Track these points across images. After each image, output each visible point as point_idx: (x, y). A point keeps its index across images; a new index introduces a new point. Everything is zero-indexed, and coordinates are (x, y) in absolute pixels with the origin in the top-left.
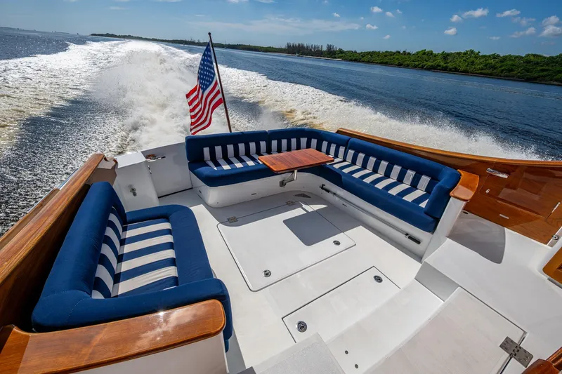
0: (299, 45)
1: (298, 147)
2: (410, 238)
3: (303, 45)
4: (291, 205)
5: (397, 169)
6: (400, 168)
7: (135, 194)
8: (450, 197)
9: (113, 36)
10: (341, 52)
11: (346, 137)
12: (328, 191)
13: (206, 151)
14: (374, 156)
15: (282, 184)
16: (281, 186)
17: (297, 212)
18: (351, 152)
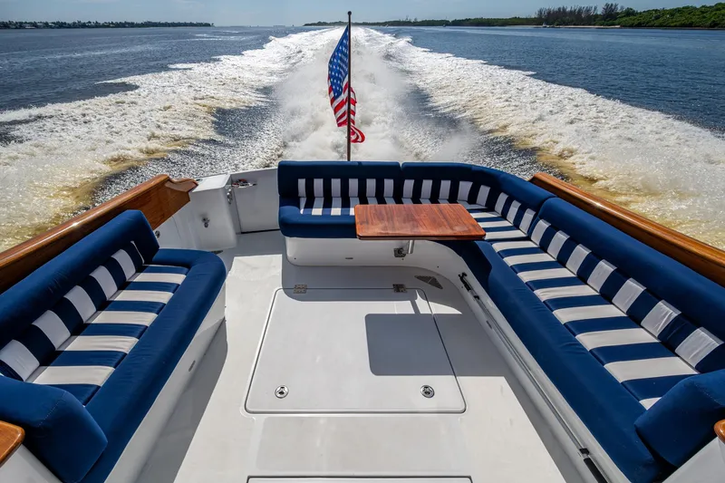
0: (559, 9)
1: (453, 198)
2: (588, 462)
3: (564, 10)
4: (399, 291)
5: (632, 289)
6: (640, 289)
7: (206, 226)
8: (712, 435)
9: (325, 24)
10: (630, 13)
11: (543, 192)
12: (468, 287)
13: (302, 183)
14: (586, 245)
15: (399, 253)
16: (396, 256)
17: (401, 307)
18: (543, 225)
